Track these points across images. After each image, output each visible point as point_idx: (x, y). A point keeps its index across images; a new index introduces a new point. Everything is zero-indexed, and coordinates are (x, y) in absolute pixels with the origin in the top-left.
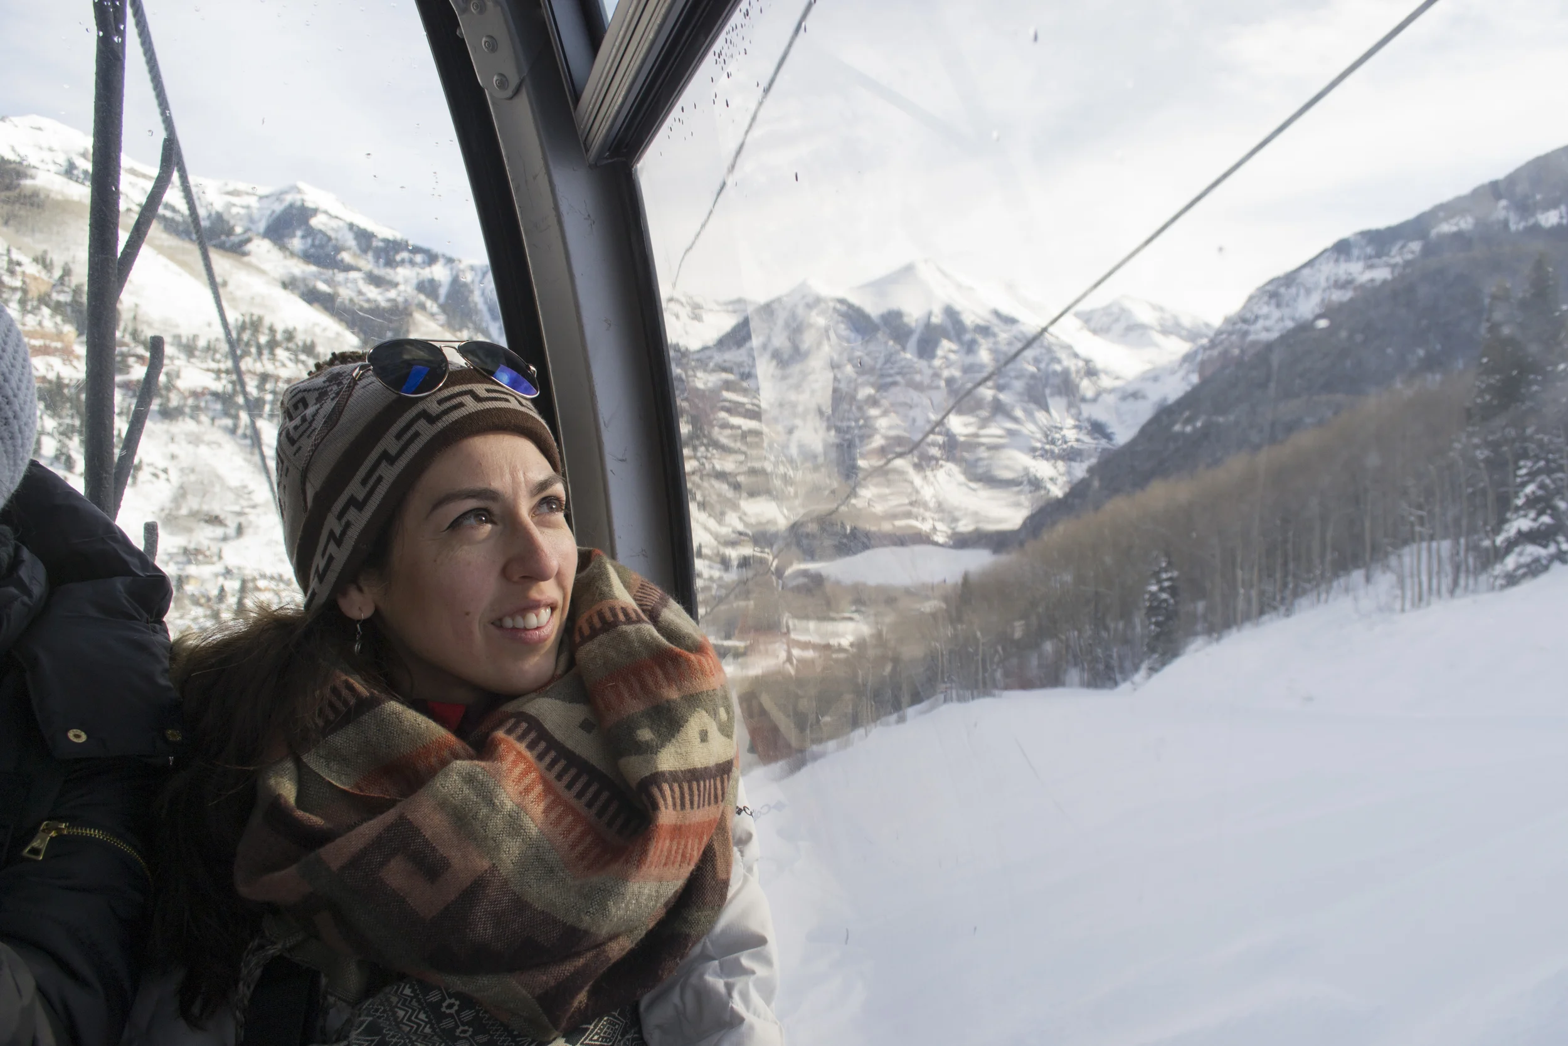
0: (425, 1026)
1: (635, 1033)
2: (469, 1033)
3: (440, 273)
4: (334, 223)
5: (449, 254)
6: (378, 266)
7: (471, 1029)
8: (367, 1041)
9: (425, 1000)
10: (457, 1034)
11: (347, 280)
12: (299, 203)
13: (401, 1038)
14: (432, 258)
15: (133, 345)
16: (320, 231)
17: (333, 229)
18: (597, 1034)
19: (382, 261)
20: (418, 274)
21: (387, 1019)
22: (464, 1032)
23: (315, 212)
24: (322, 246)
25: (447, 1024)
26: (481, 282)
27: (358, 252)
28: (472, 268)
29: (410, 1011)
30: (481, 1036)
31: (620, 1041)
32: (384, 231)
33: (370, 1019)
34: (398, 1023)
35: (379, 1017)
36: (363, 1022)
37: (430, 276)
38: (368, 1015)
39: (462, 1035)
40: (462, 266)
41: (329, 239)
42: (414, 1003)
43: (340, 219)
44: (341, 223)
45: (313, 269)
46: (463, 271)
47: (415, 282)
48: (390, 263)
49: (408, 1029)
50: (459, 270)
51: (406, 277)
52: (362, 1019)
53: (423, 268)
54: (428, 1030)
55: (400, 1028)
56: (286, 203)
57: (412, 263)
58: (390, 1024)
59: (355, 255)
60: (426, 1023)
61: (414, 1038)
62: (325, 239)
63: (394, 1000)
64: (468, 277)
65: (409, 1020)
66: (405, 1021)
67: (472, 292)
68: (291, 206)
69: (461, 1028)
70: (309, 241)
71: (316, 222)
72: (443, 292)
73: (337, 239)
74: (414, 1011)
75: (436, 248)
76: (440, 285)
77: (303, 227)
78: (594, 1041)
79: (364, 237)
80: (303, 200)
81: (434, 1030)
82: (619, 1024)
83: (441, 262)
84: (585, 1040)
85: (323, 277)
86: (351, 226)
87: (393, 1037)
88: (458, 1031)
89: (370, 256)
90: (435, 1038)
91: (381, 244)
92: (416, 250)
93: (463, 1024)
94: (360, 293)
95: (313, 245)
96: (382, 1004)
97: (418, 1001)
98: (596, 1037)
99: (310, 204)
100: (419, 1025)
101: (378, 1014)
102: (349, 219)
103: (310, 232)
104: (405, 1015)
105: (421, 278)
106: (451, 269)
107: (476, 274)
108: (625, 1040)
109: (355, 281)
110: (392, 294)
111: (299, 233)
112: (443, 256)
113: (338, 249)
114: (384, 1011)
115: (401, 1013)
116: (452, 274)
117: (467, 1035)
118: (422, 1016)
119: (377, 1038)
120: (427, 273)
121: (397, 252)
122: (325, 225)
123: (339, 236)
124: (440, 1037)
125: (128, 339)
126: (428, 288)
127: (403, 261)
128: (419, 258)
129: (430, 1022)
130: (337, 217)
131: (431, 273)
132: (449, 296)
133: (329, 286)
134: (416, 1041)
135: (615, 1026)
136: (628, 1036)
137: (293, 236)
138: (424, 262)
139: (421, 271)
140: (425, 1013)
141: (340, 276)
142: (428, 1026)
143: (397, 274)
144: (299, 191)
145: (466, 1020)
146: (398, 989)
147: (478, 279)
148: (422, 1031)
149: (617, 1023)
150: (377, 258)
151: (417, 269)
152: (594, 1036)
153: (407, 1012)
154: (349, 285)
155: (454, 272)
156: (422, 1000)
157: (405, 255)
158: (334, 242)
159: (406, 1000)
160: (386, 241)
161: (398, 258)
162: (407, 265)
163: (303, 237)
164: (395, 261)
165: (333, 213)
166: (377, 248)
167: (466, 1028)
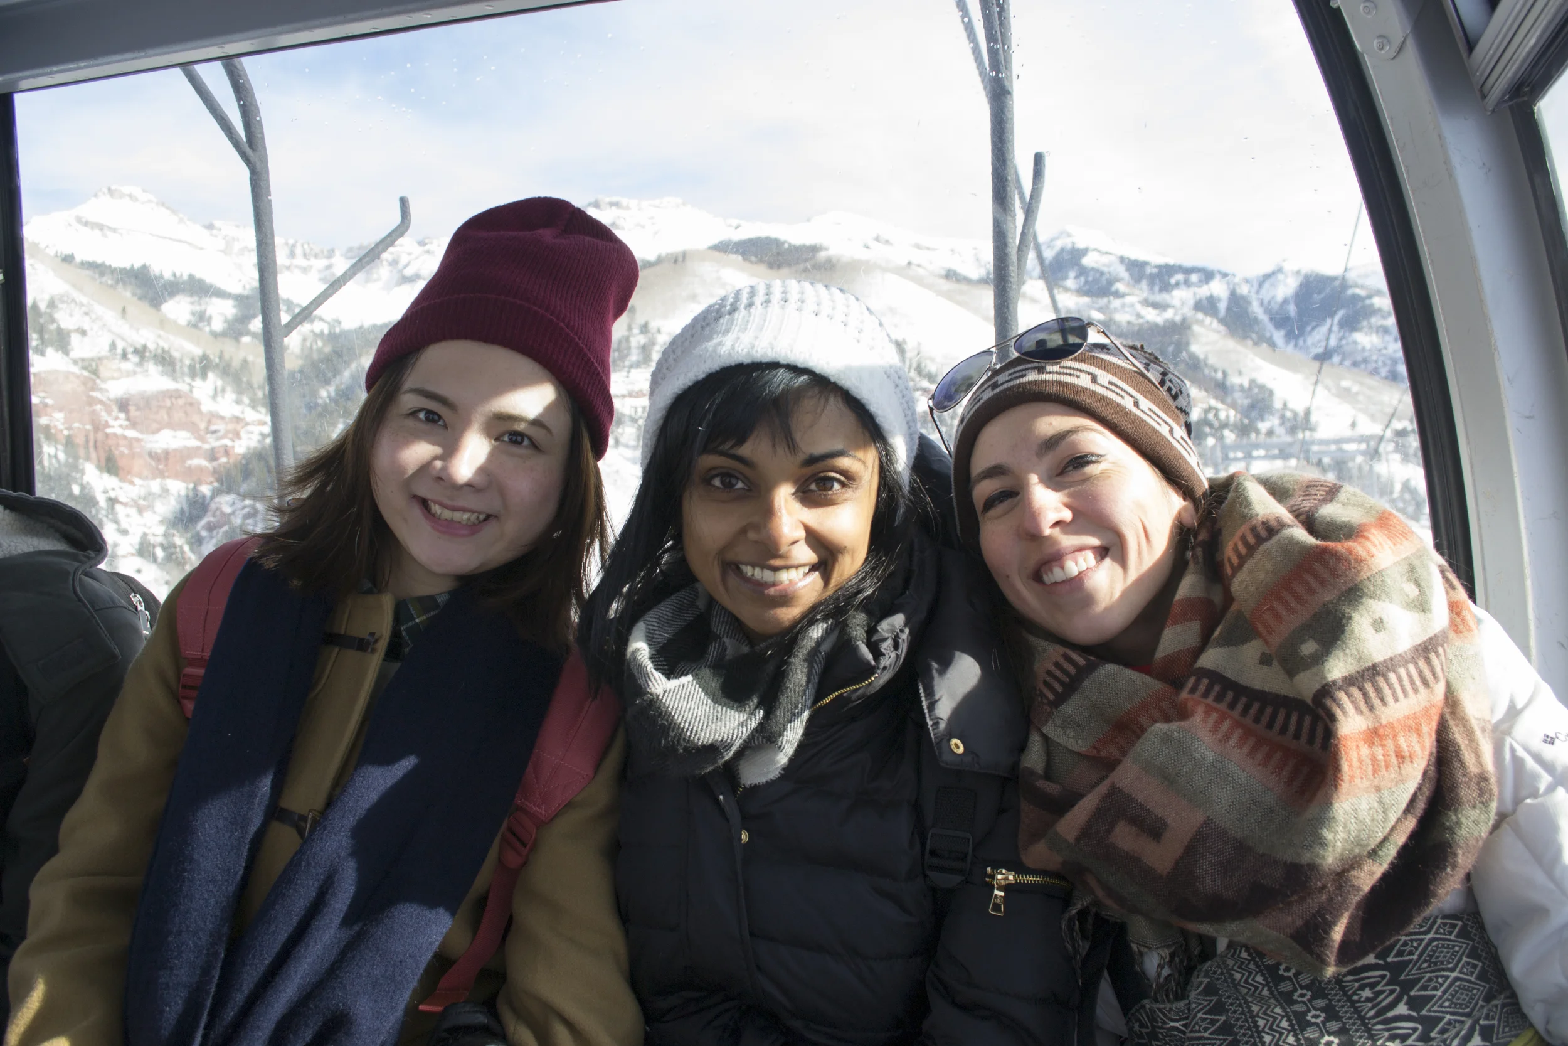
0: (1263, 989)
1: (1506, 998)
2: (1308, 997)
3: (1218, 289)
4: (1105, 259)
5: (1224, 269)
6: (1153, 294)
7: (1309, 993)
8: (1206, 1000)
9: (1263, 963)
10: (1295, 997)
11: (1123, 305)
12: (1069, 246)
13: (1237, 999)
14: (1208, 275)
15: (918, 379)
16: (1093, 269)
17: (1104, 265)
18: (1448, 1000)
19: (1157, 288)
20: (1195, 294)
21: (1225, 981)
22: (1302, 995)
23: (1085, 252)
24: (1096, 281)
25: (1285, 987)
26: (1258, 292)
27: (1132, 282)
28: (1247, 281)
29: (1247, 974)
30: (1319, 1001)
31: (1482, 1007)
32: (1156, 258)
33: (1208, 980)
34: (1236, 985)
35: (1218, 979)
36: (1201, 983)
37: (1208, 294)
38: (1205, 977)
39: (1300, 999)
40: (1237, 280)
41: (1102, 274)
42: (1252, 966)
43: (1110, 254)
44: (1112, 258)
45: (1086, 300)
46: (1239, 284)
47: (1191, 302)
48: (1166, 288)
49: (1246, 990)
50: (1234, 285)
51: (1181, 299)
52: (1200, 980)
53: (1200, 287)
54: (1265, 992)
55: (1237, 990)
56: (1057, 249)
57: (1187, 283)
58: (1228, 986)
59: (1128, 285)
60: (1264, 986)
61: (1250, 999)
62: (1098, 275)
63: (1231, 963)
64: (1244, 290)
65: (1246, 982)
66: (1242, 983)
67: (1249, 303)
68: (1062, 250)
69: (1300, 991)
70: (1082, 279)
71: (1088, 261)
72: (1222, 306)
73: (1109, 273)
74: (1250, 973)
75: (1210, 265)
76: (1219, 300)
77: (1076, 268)
78: (1445, 1007)
79: (1136, 269)
80: (1073, 243)
81: (1272, 993)
82: (1479, 990)
83: (1218, 277)
84: (1433, 1006)
85: (1097, 306)
86: (1122, 259)
87: (1229, 997)
88: (1296, 994)
89: (1144, 284)
90: (1272, 1001)
91: (1155, 271)
92: (1188, 271)
93: (1302, 987)
94: (1139, 316)
95: (1086, 282)
96: (1218, 966)
97: (1256, 964)
98: (1447, 1004)
99: (1081, 245)
100: (1256, 988)
101: (1216, 976)
102: (1120, 253)
103: (1083, 271)
104: (1242, 978)
105: (1198, 297)
106: (1228, 284)
107: (1252, 286)
108: (1490, 1006)
109: (1132, 305)
110: (1169, 314)
111: (1072, 274)
112: (1219, 272)
113: (1111, 282)
114: (1222, 974)
115: (1238, 976)
116: (1229, 288)
117: (1305, 999)
118: (1259, 978)
119: (1215, 999)
120: (1204, 291)
121: (1171, 276)
122: (1096, 262)
123: (1111, 269)
124: (1277, 1000)
125: (913, 374)
126: (1207, 306)
127: (1177, 284)
128: (1194, 278)
129: (1267, 984)
130: (1107, 253)
131: (1210, 290)
132: (1228, 309)
133: (1104, 313)
134: (1252, 1002)
135: (1471, 991)
136: (1495, 1002)
137: (1066, 278)
138: (1200, 281)
139: (1197, 290)
140: (1263, 975)
141: (1116, 303)
142: (1266, 988)
143: (1172, 297)
144: (1069, 235)
145: (1304, 983)
146: (1235, 952)
147: (1254, 290)
148: (1259, 994)
149: (1474, 988)
150: (1151, 284)
151: (1193, 289)
152: (1443, 1002)
153: (1244, 974)
154: (1127, 309)
155: (1231, 286)
156: (1260, 963)
157: (1179, 277)
158: (1107, 276)
159: (1242, 963)
160: (1159, 267)
161: (1173, 281)
162: (1183, 286)
163: (1076, 277)
164: (1169, 284)
165: (1104, 249)
166: (1151, 274)
167: (1304, 991)
